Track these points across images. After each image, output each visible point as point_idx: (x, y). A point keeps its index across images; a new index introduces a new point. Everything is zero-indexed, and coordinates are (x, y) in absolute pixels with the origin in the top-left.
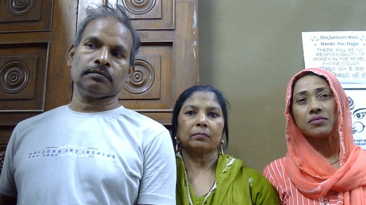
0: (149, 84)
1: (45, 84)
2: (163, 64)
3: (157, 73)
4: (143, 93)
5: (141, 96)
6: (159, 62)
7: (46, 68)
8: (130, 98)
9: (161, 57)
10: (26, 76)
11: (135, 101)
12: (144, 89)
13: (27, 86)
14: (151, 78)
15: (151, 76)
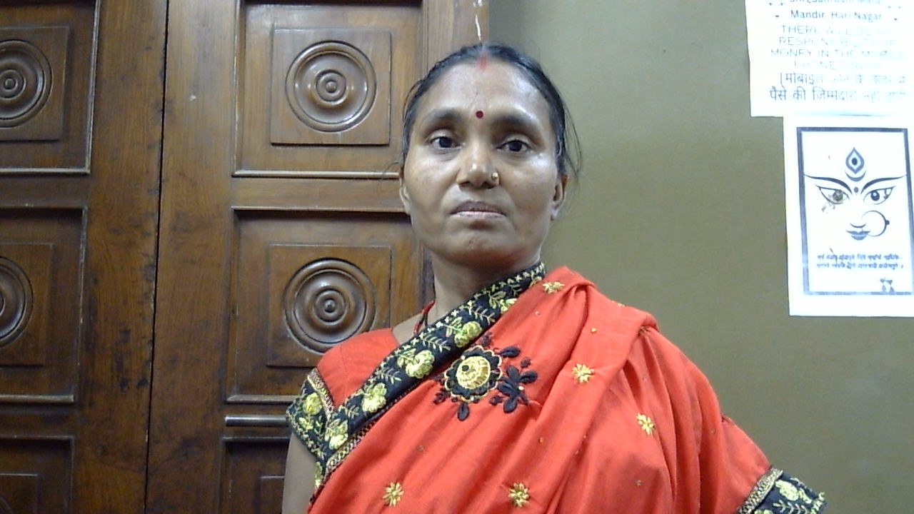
0: (362, 106)
1: (91, 100)
2: (398, 53)
3: (382, 78)
4: (346, 129)
5: (340, 137)
6: (388, 48)
7: (94, 58)
8: (313, 143)
9: (393, 35)
10: (40, 79)
11: (326, 149)
12: (348, 120)
13: (43, 105)
14: (366, 89)
15: (365, 84)
